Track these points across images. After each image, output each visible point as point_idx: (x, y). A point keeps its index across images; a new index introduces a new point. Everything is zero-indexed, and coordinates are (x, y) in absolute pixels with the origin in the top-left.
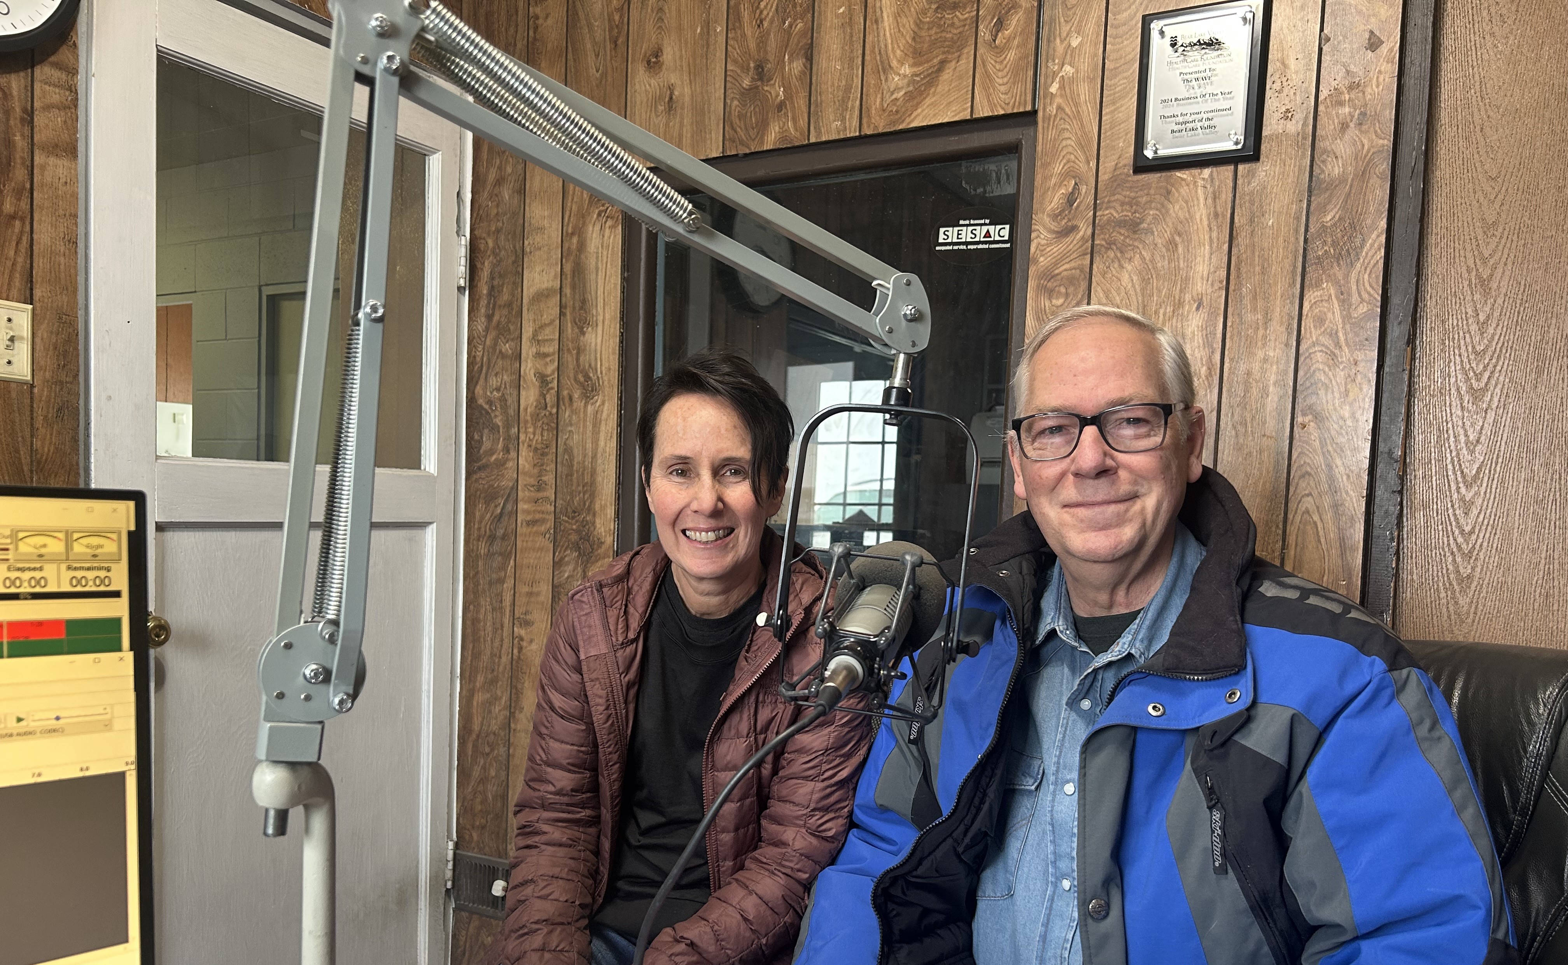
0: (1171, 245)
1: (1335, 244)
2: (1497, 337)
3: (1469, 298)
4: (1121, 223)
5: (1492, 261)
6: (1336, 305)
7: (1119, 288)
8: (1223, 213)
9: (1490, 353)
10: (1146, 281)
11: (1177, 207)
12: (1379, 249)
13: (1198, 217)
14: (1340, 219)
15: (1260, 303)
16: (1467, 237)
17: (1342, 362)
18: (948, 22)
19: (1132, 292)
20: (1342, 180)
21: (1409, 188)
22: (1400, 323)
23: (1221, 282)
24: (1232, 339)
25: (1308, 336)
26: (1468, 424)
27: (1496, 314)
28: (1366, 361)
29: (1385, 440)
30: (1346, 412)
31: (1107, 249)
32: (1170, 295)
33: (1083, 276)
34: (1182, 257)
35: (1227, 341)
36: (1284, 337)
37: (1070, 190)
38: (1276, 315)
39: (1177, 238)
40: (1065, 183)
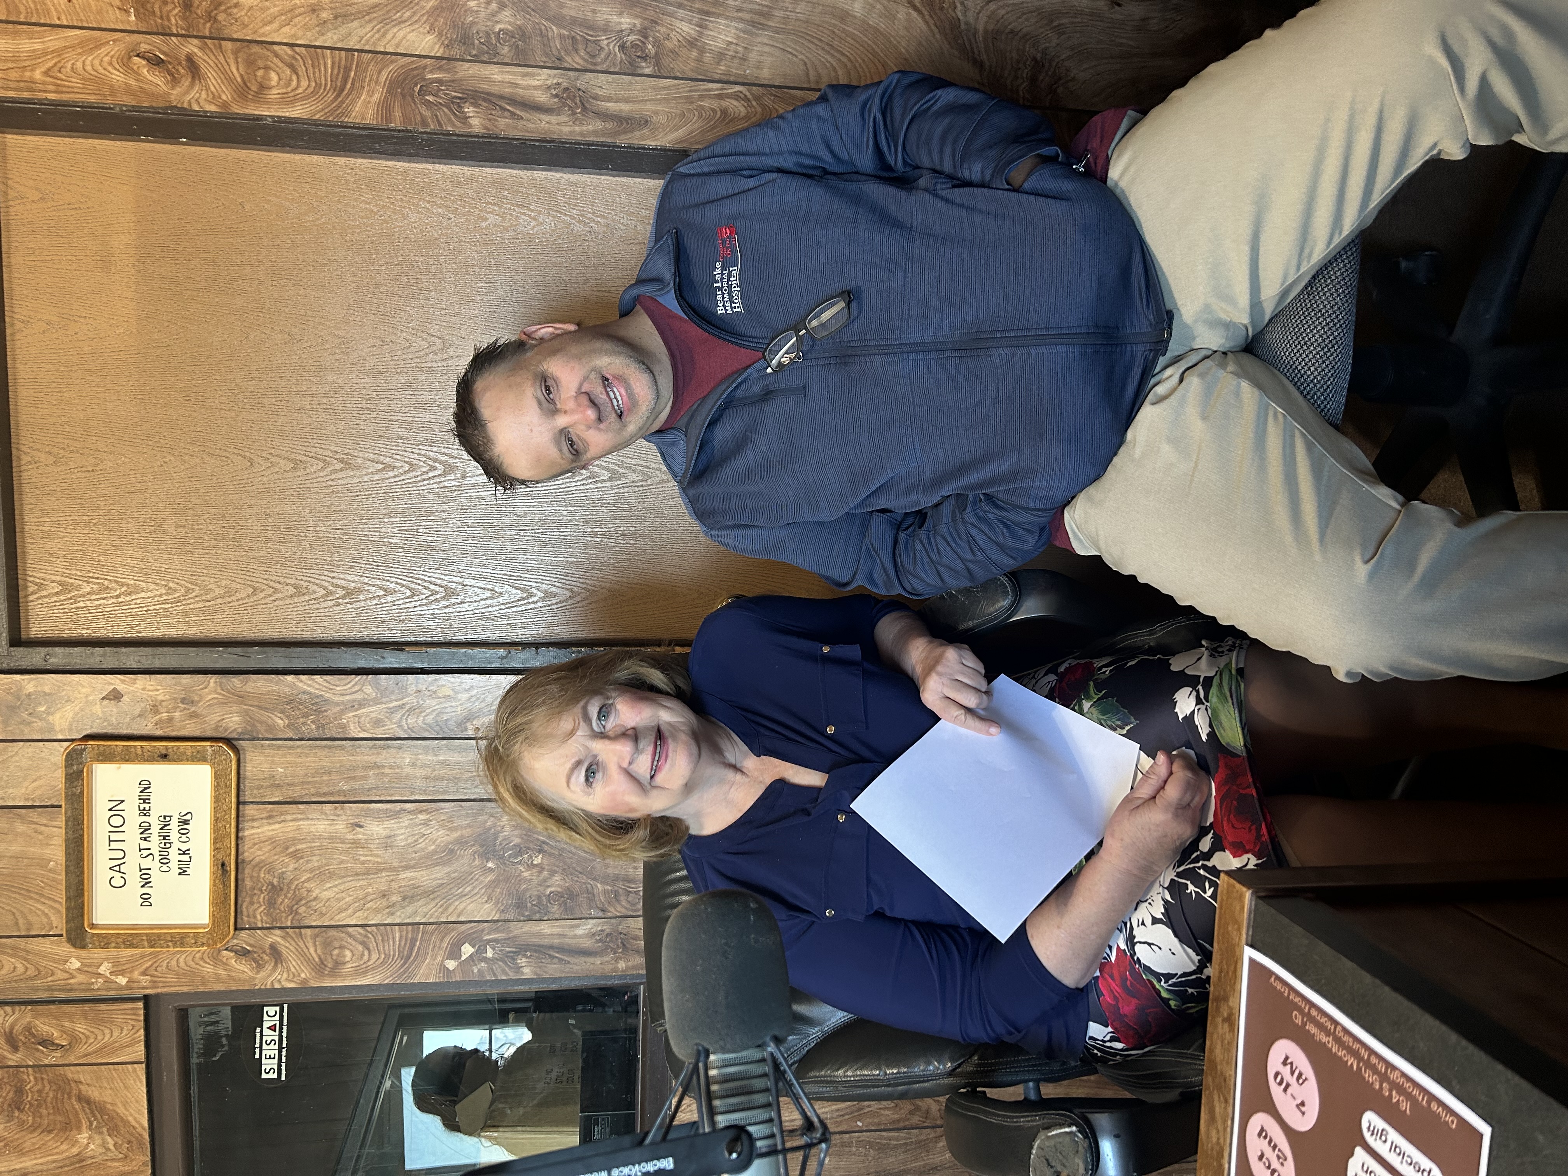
0: (296, 856)
1: (305, 716)
2: (399, 581)
3: (363, 604)
4: (271, 903)
5: (331, 588)
6: (364, 710)
7: (337, 899)
8: (268, 812)
9: (413, 586)
10: (332, 875)
11: (259, 853)
12: (313, 680)
13: (271, 833)
14: (282, 712)
15: (359, 773)
16: (307, 607)
17: (418, 702)
18: (36, 1097)
19: (342, 887)
20: (247, 713)
21: (257, 658)
22: (383, 658)
23: (336, 808)
24: (392, 795)
25: (391, 731)
26: (476, 598)
27: (378, 582)
28: (417, 683)
29: (490, 663)
30: (464, 696)
31: (297, 913)
32: (347, 852)
33: (324, 934)
34: (309, 845)
35: (394, 798)
36: (393, 751)
37: (232, 954)
38: (370, 759)
39: (291, 850)
40: (224, 960)
